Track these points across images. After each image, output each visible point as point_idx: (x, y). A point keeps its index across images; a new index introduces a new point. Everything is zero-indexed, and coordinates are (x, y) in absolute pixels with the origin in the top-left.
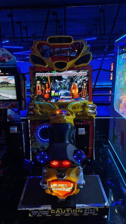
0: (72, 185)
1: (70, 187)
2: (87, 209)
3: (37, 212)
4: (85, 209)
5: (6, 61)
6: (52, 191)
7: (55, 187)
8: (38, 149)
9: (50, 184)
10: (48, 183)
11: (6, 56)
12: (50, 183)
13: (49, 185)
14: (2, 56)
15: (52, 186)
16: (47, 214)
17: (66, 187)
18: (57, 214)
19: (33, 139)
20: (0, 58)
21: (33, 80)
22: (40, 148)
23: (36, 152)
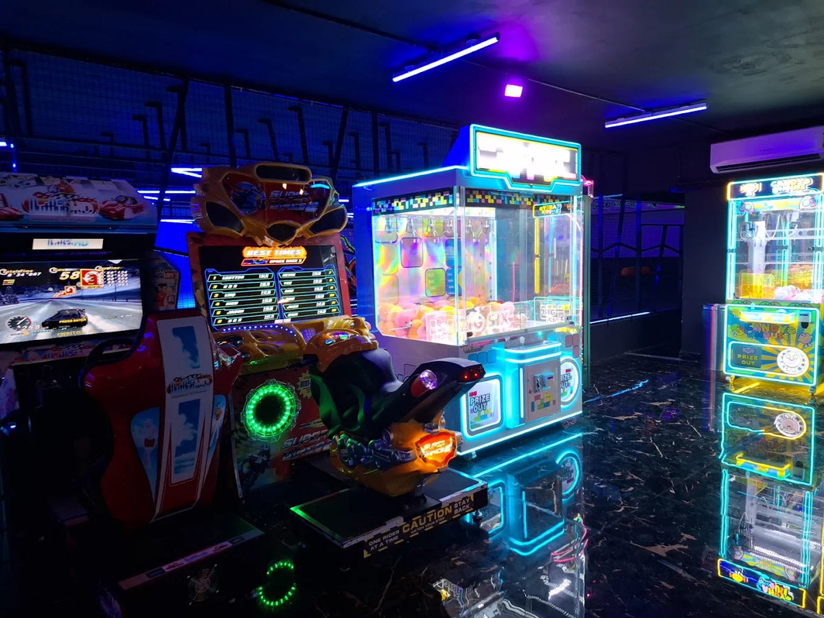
0: (451, 439)
1: (449, 443)
2: (457, 502)
3: (379, 540)
4: (454, 503)
5: (125, 217)
6: (425, 458)
7: (428, 450)
8: (252, 460)
9: (418, 447)
10: (415, 447)
11: (129, 202)
12: (419, 444)
13: (419, 450)
14: (115, 202)
15: (423, 450)
16: (397, 538)
17: (444, 444)
18: (412, 532)
19: (239, 432)
20: (110, 207)
21: (200, 270)
22: (258, 454)
23: (246, 473)
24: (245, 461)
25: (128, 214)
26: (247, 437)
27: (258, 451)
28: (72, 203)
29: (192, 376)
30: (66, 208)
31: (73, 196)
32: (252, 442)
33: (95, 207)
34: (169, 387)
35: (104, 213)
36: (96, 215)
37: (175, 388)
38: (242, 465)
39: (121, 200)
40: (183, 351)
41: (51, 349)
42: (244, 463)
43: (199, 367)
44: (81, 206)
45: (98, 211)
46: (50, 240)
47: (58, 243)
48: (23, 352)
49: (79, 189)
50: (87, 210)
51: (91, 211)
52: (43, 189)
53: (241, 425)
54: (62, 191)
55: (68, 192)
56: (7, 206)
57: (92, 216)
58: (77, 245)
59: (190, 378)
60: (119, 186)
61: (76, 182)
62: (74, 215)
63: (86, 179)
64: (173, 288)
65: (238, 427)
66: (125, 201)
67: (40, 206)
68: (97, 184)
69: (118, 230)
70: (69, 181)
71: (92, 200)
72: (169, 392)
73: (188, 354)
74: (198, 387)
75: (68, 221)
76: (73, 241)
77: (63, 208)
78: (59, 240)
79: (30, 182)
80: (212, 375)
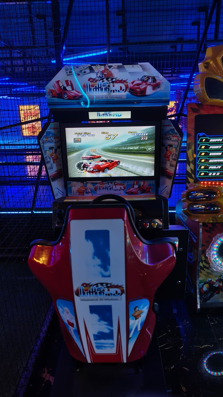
5: (147, 93)
8: (211, 284)
14: (140, 82)
19: (204, 262)
20: (136, 86)
21: (193, 134)
22: (216, 281)
23: (205, 291)
24: (205, 283)
25: (149, 91)
26: (210, 266)
27: (217, 279)
28: (111, 85)
29: (102, 284)
30: (107, 88)
31: (112, 79)
32: (213, 271)
33: (127, 87)
34: (77, 290)
35: (133, 91)
36: (127, 93)
37: (84, 293)
38: (203, 286)
39: (144, 80)
40: (94, 258)
41: (99, 183)
42: (204, 284)
43: (109, 276)
44: (117, 86)
45: (128, 90)
46: (98, 112)
47: (103, 114)
48: (85, 183)
49: (117, 74)
50: (121, 90)
51: (123, 90)
52: (93, 76)
53: (206, 258)
54: (105, 75)
55: (108, 76)
56: (74, 90)
57: (124, 94)
58: (115, 116)
59: (100, 286)
60: (144, 69)
61: (114, 68)
62: (113, 94)
63: (121, 64)
64: (176, 148)
65: (203, 259)
66: (148, 80)
67: (92, 88)
68: (129, 68)
69: (141, 104)
70: (110, 67)
71: (125, 81)
72: (78, 294)
73: (98, 261)
74: (109, 295)
75: (109, 98)
76: (112, 113)
77: (106, 89)
78: (104, 113)
79: (86, 70)
80: (124, 286)
